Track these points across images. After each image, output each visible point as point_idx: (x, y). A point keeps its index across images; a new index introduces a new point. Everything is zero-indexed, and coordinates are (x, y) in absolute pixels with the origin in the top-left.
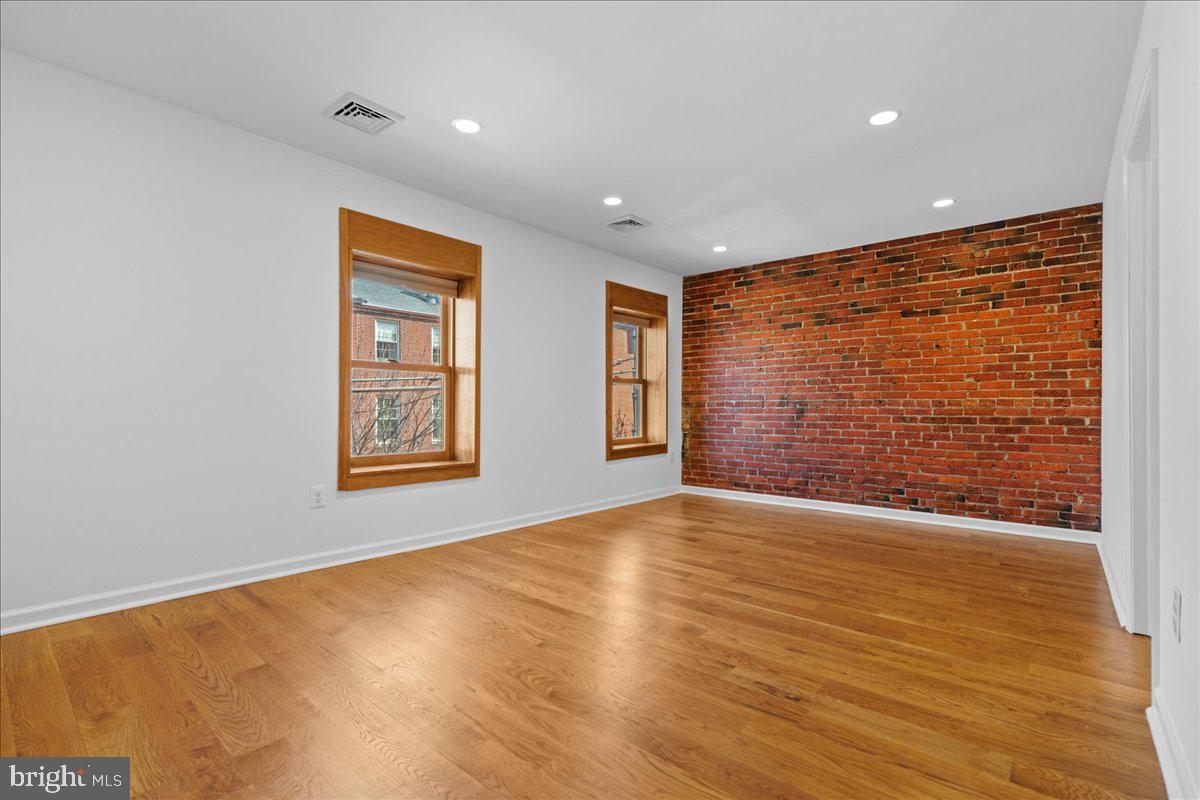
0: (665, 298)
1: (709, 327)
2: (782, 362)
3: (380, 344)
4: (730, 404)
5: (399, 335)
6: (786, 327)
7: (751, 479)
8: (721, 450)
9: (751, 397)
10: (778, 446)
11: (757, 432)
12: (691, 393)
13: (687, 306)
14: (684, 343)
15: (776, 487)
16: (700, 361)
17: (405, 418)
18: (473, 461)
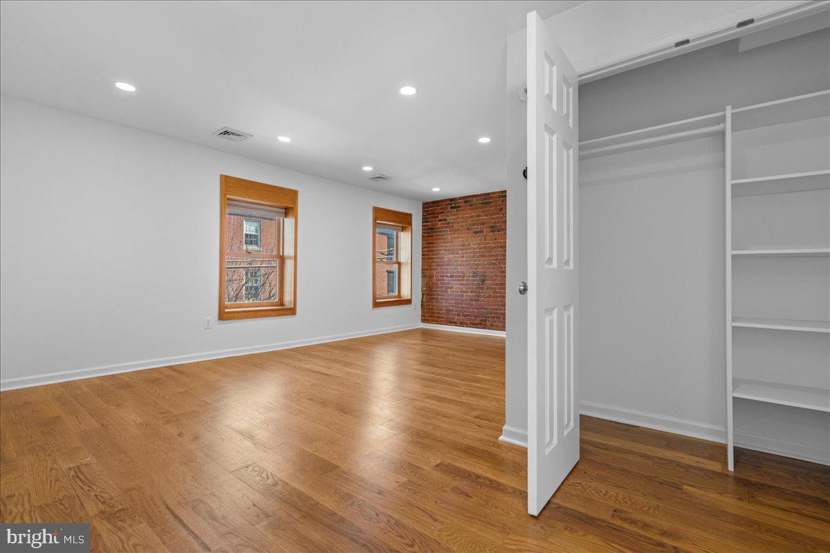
0: (410, 215)
1: (437, 232)
2: (475, 253)
3: (247, 235)
4: (447, 276)
5: (259, 229)
6: (476, 232)
7: (458, 319)
8: (442, 303)
9: (458, 272)
10: (472, 300)
11: (461, 292)
12: (426, 269)
13: (425, 220)
14: (423, 240)
15: (470, 323)
16: (431, 251)
17: (263, 285)
18: (292, 306)
